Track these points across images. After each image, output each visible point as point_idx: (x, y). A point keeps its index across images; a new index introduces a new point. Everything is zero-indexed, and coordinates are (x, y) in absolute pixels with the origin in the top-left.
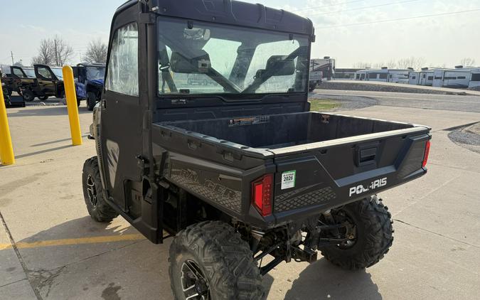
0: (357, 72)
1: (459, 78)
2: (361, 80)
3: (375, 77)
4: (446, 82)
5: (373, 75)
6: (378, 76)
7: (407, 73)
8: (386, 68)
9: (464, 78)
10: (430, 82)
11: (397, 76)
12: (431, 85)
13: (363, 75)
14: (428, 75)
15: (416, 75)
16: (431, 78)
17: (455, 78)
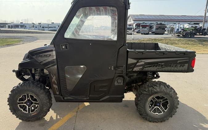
0: (8, 25)
1: (54, 27)
2: (11, 28)
3: (19, 27)
4: (50, 29)
5: (17, 26)
6: (20, 26)
7: (32, 25)
8: (22, 23)
9: (55, 27)
10: (43, 29)
11: (28, 26)
12: (44, 30)
13: (12, 26)
14: (42, 26)
15: (37, 26)
16: (43, 27)
17: (52, 27)
